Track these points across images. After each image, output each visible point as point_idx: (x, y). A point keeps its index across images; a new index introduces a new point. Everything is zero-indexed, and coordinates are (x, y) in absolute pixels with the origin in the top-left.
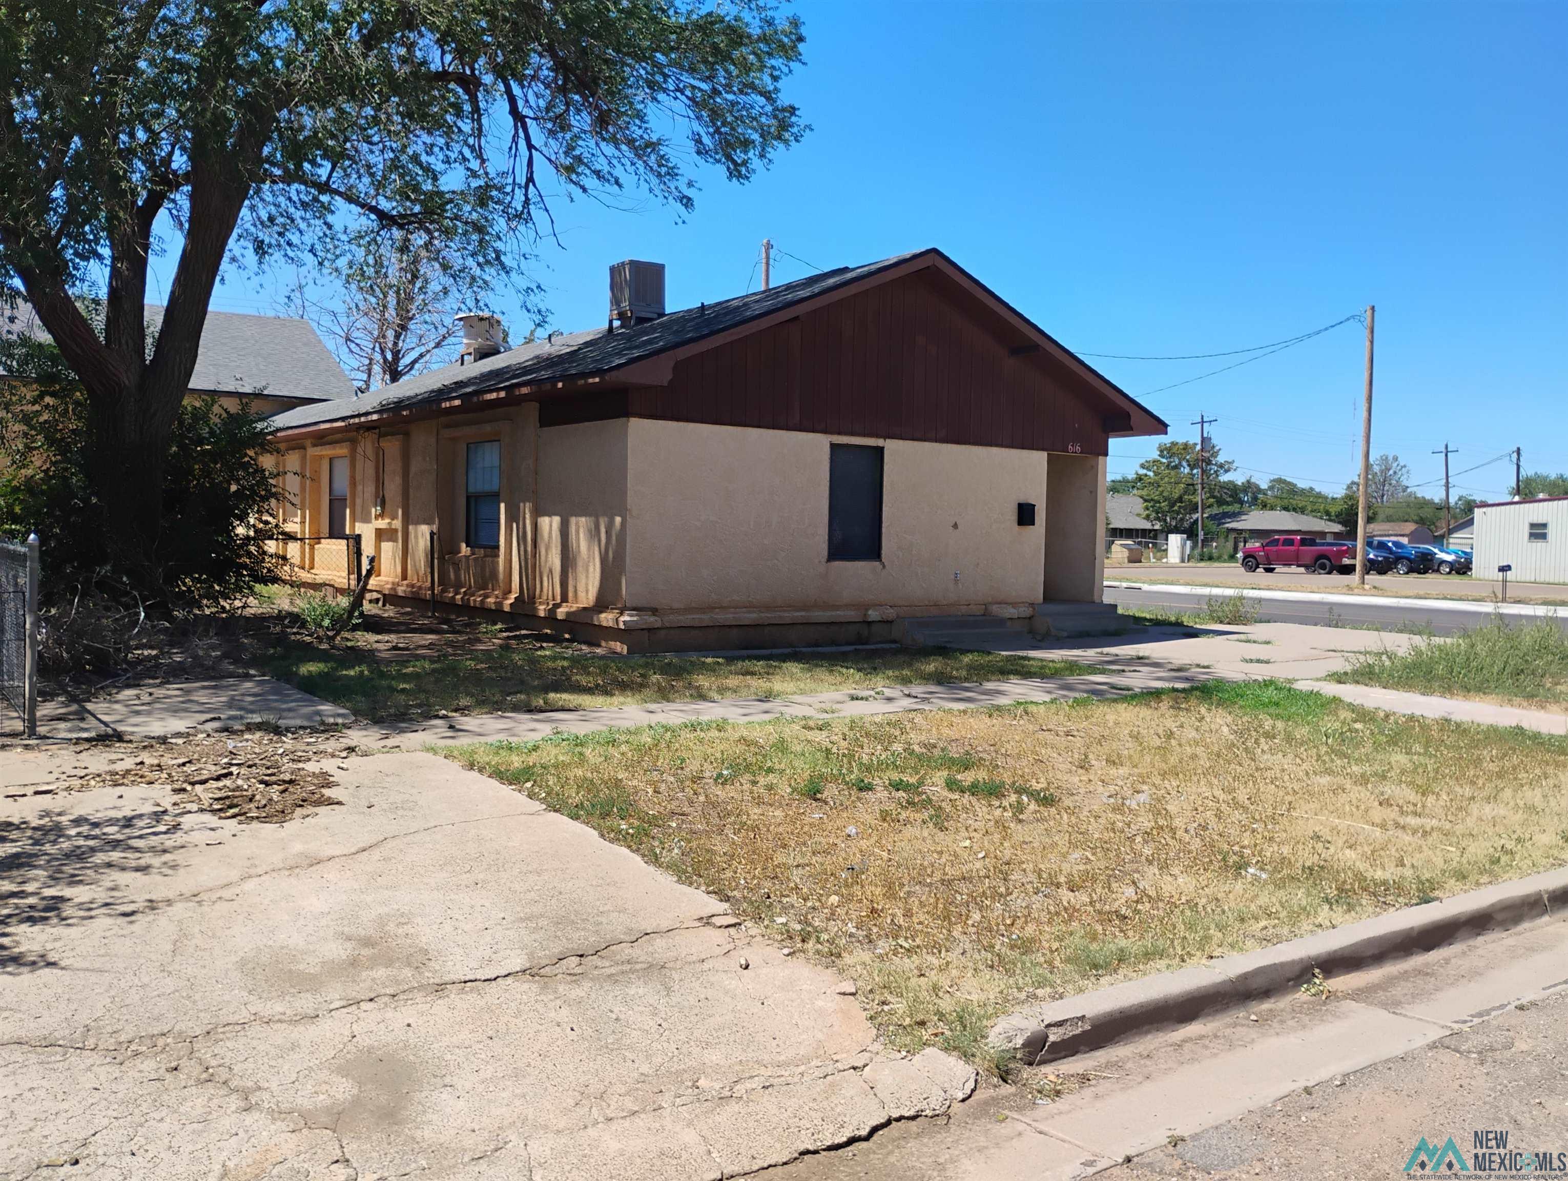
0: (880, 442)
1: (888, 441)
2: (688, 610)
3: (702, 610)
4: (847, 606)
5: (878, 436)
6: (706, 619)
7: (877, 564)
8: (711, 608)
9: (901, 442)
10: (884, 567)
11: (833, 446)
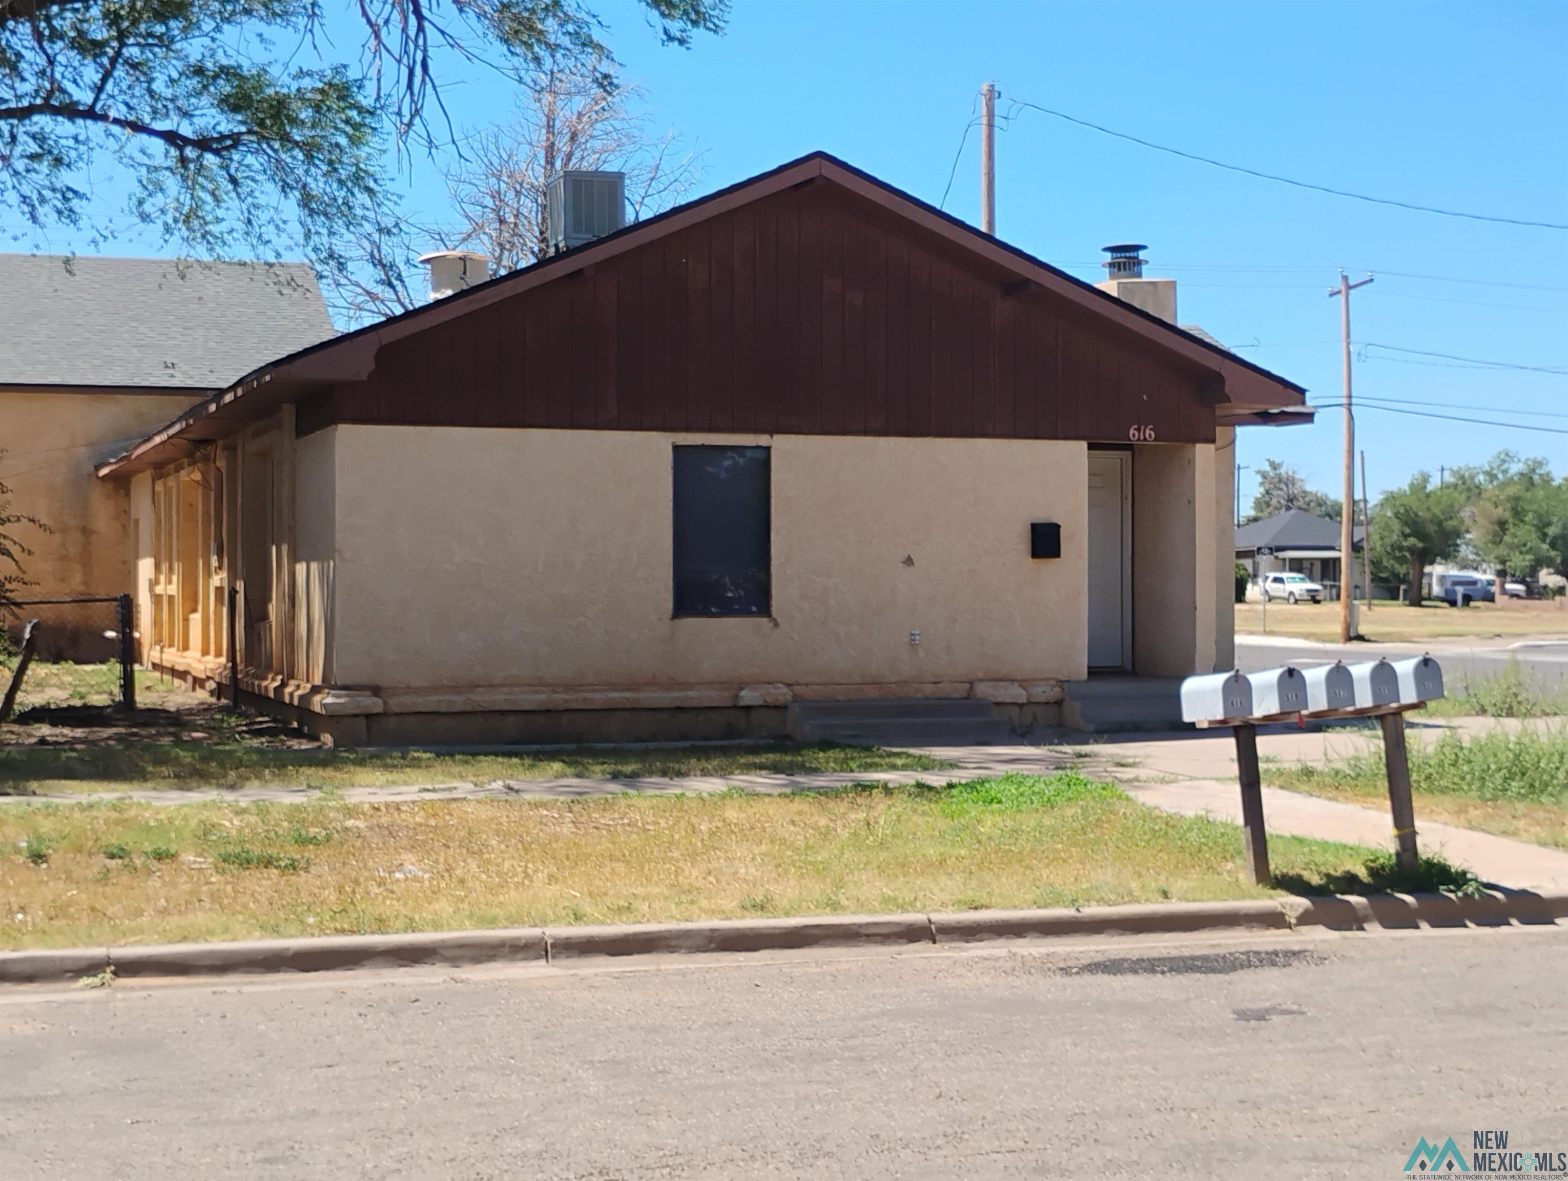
0: (763, 440)
1: (776, 437)
2: (435, 689)
3: (456, 689)
4: (709, 684)
5: (757, 430)
6: (459, 702)
7: (764, 620)
8: (473, 686)
9: (801, 438)
10: (776, 625)
11: (677, 448)
